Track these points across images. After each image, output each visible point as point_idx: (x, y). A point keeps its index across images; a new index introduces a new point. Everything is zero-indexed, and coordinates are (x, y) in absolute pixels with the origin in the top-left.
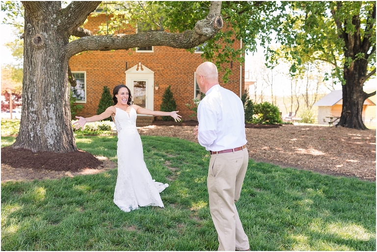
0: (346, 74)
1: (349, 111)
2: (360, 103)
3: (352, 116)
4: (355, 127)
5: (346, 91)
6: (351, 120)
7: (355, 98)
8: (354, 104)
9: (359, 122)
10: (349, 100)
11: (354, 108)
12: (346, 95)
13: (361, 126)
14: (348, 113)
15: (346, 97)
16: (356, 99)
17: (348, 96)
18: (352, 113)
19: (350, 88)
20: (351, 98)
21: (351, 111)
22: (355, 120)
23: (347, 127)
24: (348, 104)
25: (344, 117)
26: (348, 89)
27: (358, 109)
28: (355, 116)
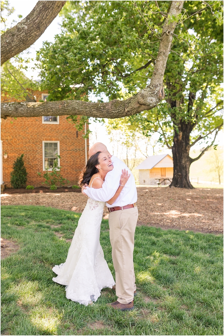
0: (176, 142)
1: (180, 174)
2: (187, 166)
3: (182, 178)
4: (185, 187)
5: (176, 157)
6: (182, 181)
7: (183, 162)
8: (183, 168)
9: (187, 182)
10: (179, 164)
11: (184, 171)
12: (176, 160)
13: (189, 186)
14: (179, 175)
15: (176, 162)
16: (185, 163)
17: (178, 161)
18: (182, 175)
19: (179, 154)
20: (180, 162)
21: (181, 173)
22: (184, 181)
23: (179, 187)
24: (178, 168)
25: (175, 179)
26: (177, 155)
27: (186, 172)
28: (184, 178)
